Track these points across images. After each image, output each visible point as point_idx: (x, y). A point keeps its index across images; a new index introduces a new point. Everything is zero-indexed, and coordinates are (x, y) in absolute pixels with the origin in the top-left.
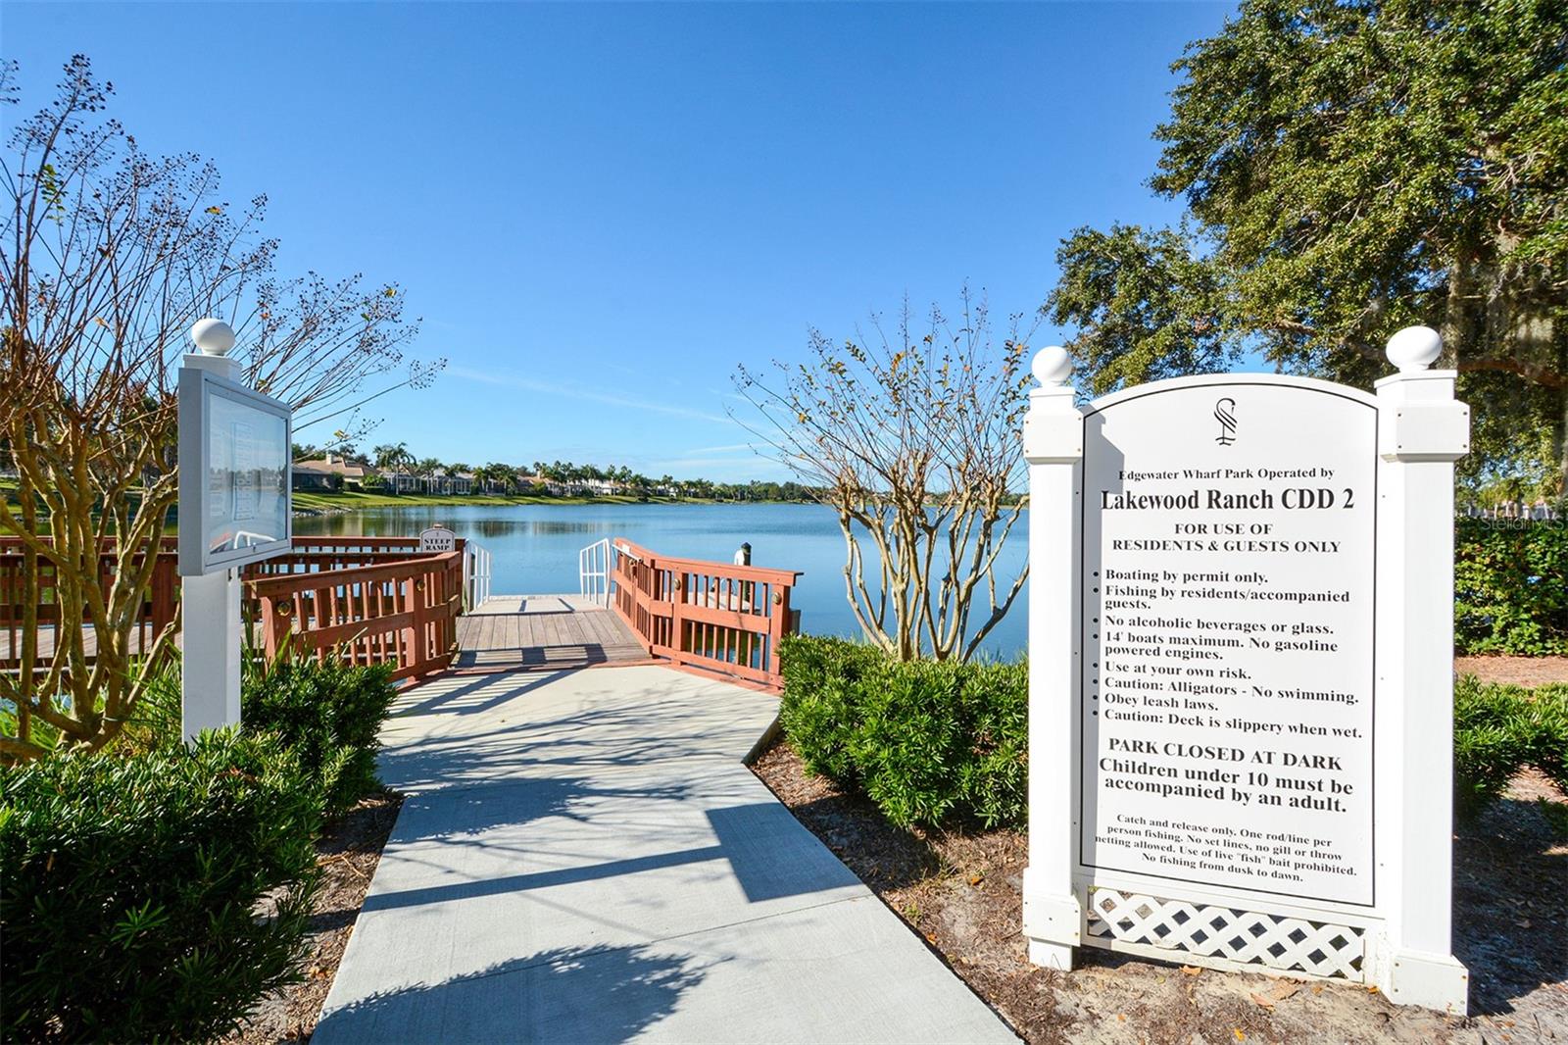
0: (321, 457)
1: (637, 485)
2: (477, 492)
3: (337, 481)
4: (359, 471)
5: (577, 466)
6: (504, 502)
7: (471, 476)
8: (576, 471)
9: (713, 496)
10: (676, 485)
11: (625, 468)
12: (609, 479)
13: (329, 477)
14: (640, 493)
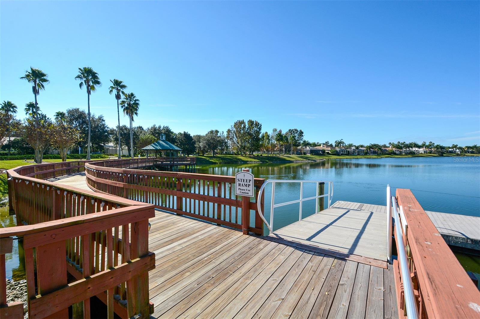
0: (320, 145)
1: (438, 149)
2: (366, 154)
4: (329, 149)
5: (407, 142)
6: (376, 157)
7: (364, 149)
8: (407, 145)
11: (431, 142)
12: (423, 147)
13: (322, 151)
14: (439, 152)
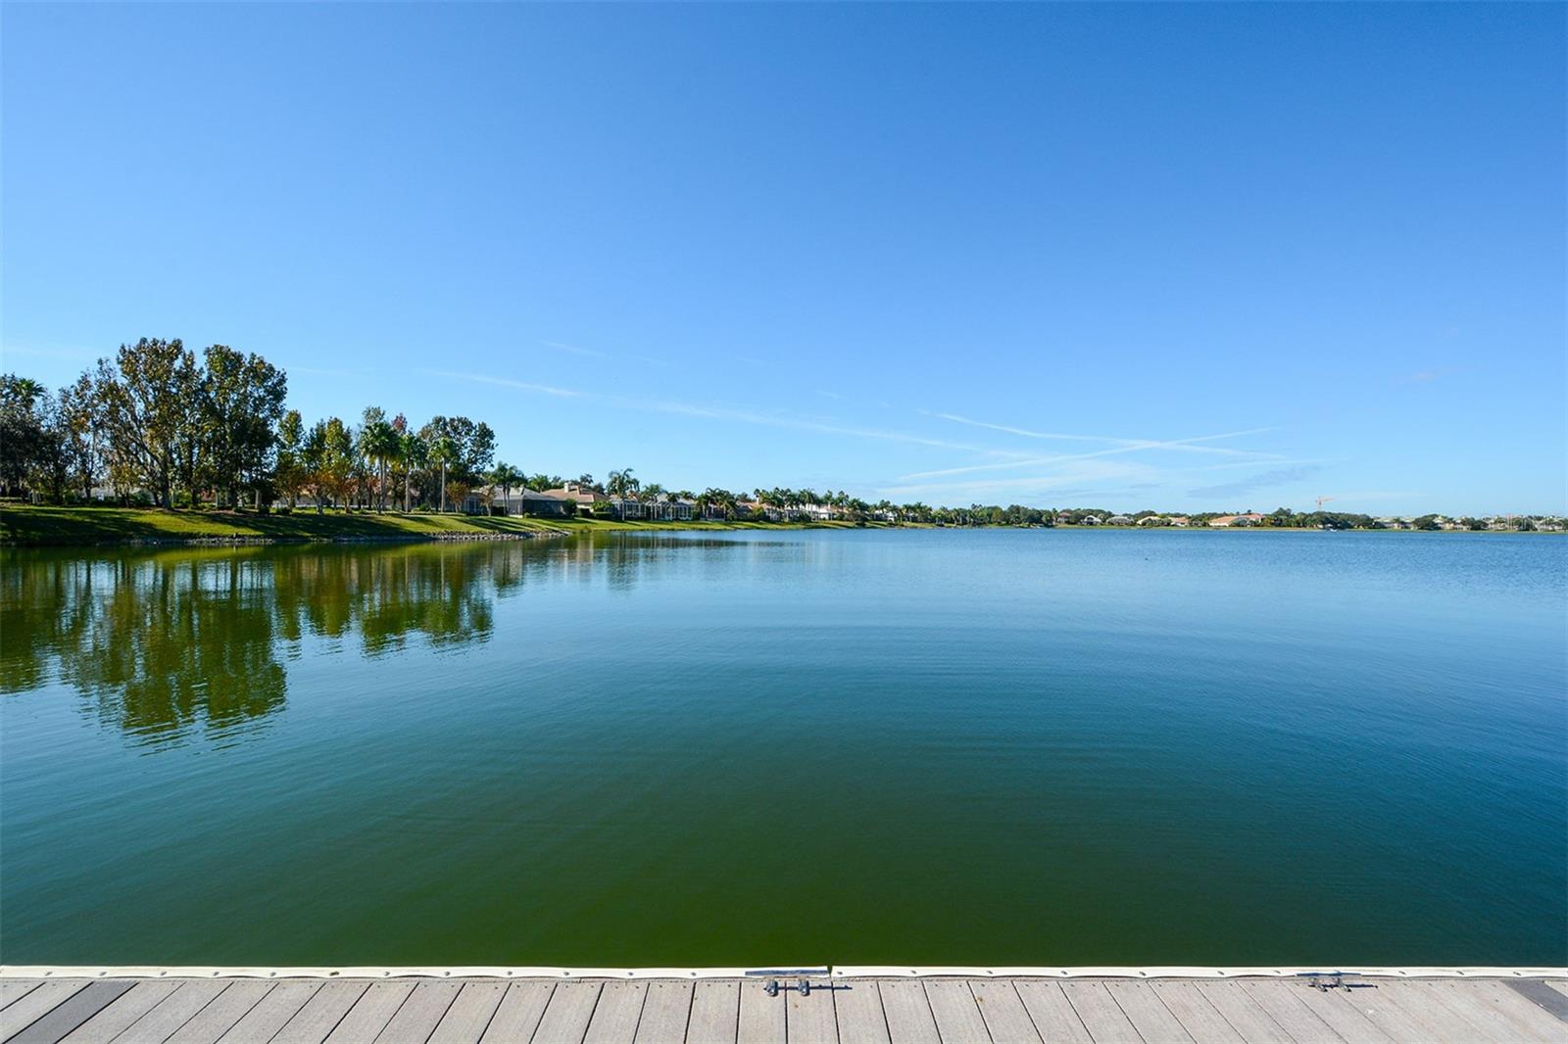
0: (561, 486)
1: (855, 509)
2: (697, 517)
3: (571, 506)
4: (590, 498)
5: (795, 491)
6: (723, 527)
7: (693, 502)
8: (793, 496)
9: (933, 521)
10: (894, 509)
11: (842, 492)
12: (827, 503)
13: (564, 503)
14: (857, 517)
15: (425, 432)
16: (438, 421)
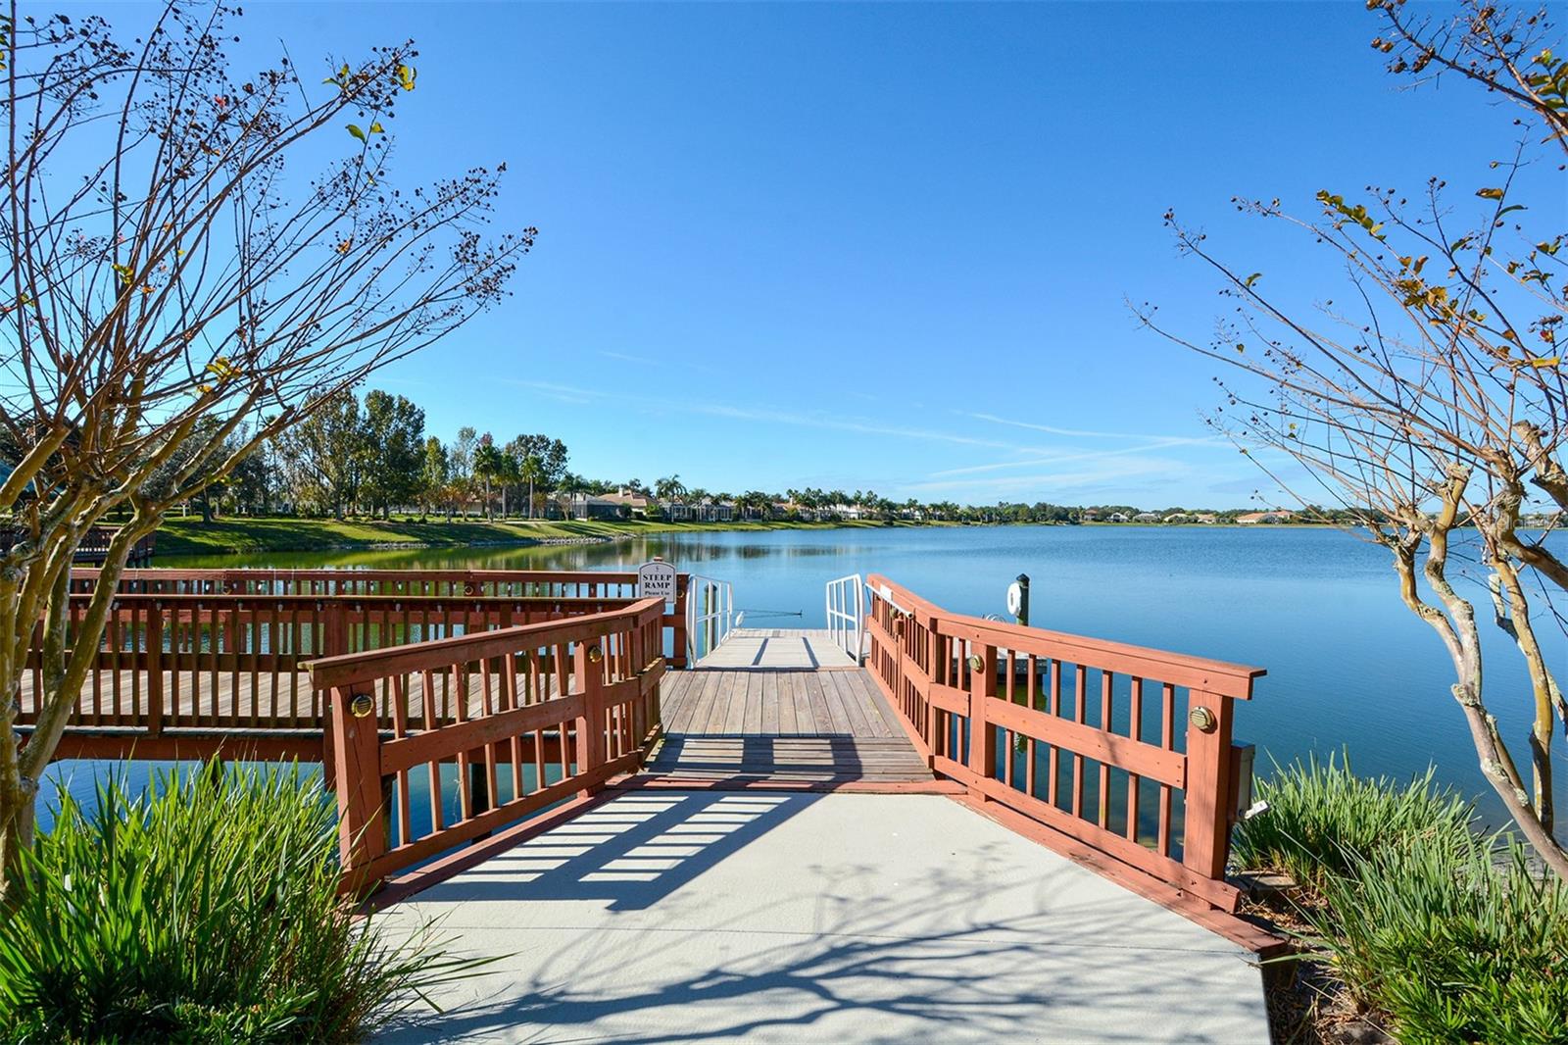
0: (615, 491)
1: (883, 509)
2: (737, 518)
3: (626, 510)
4: (643, 502)
5: (826, 492)
6: (761, 527)
7: (732, 504)
8: (825, 497)
9: (959, 519)
10: (921, 508)
11: (871, 492)
12: (856, 504)
13: (621, 507)
14: (885, 516)
15: (509, 448)
16: (521, 438)
